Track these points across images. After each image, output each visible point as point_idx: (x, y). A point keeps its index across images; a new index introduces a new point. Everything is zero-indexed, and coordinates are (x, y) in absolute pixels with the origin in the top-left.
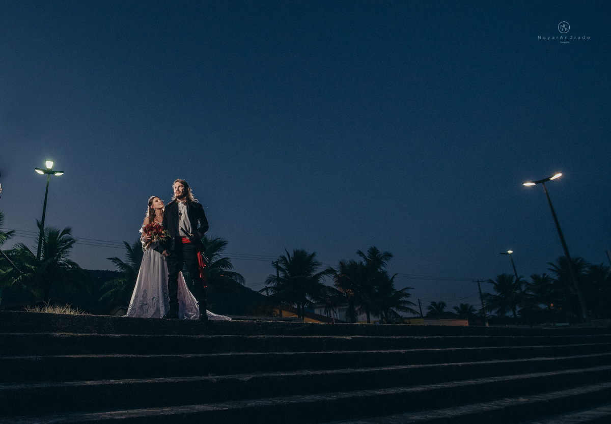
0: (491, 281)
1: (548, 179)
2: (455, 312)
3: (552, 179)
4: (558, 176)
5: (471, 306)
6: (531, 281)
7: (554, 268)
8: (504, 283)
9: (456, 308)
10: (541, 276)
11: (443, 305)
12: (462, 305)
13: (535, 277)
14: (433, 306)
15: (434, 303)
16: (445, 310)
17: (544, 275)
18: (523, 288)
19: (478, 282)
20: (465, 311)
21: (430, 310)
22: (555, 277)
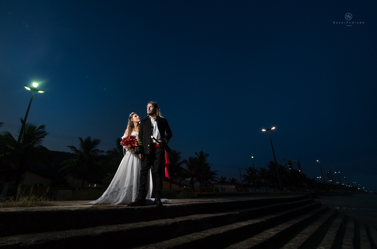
0: (246, 170)
1: (270, 129)
2: (230, 181)
4: (274, 128)
5: (236, 179)
6: (259, 170)
7: (268, 165)
8: (251, 170)
9: (230, 180)
10: (263, 169)
11: (225, 178)
12: (232, 179)
13: (261, 169)
14: (222, 179)
15: (222, 177)
16: (226, 180)
17: (264, 168)
18: (257, 174)
20: (233, 182)
21: (220, 181)
22: (268, 169)
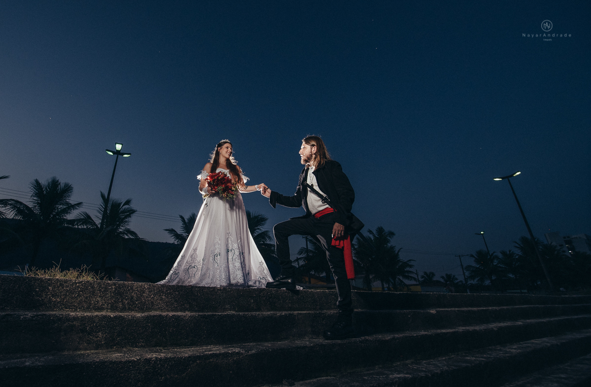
0: (472, 256)
1: (512, 176)
2: (442, 280)
3: (514, 175)
4: (518, 173)
5: (454, 276)
6: (500, 256)
7: (517, 245)
8: (483, 257)
9: (443, 277)
10: (508, 253)
11: (433, 274)
12: (447, 275)
13: (503, 253)
14: (425, 276)
15: (425, 273)
16: (435, 279)
17: (510, 251)
18: (496, 262)
19: (460, 256)
21: (423, 279)
22: (518, 252)
